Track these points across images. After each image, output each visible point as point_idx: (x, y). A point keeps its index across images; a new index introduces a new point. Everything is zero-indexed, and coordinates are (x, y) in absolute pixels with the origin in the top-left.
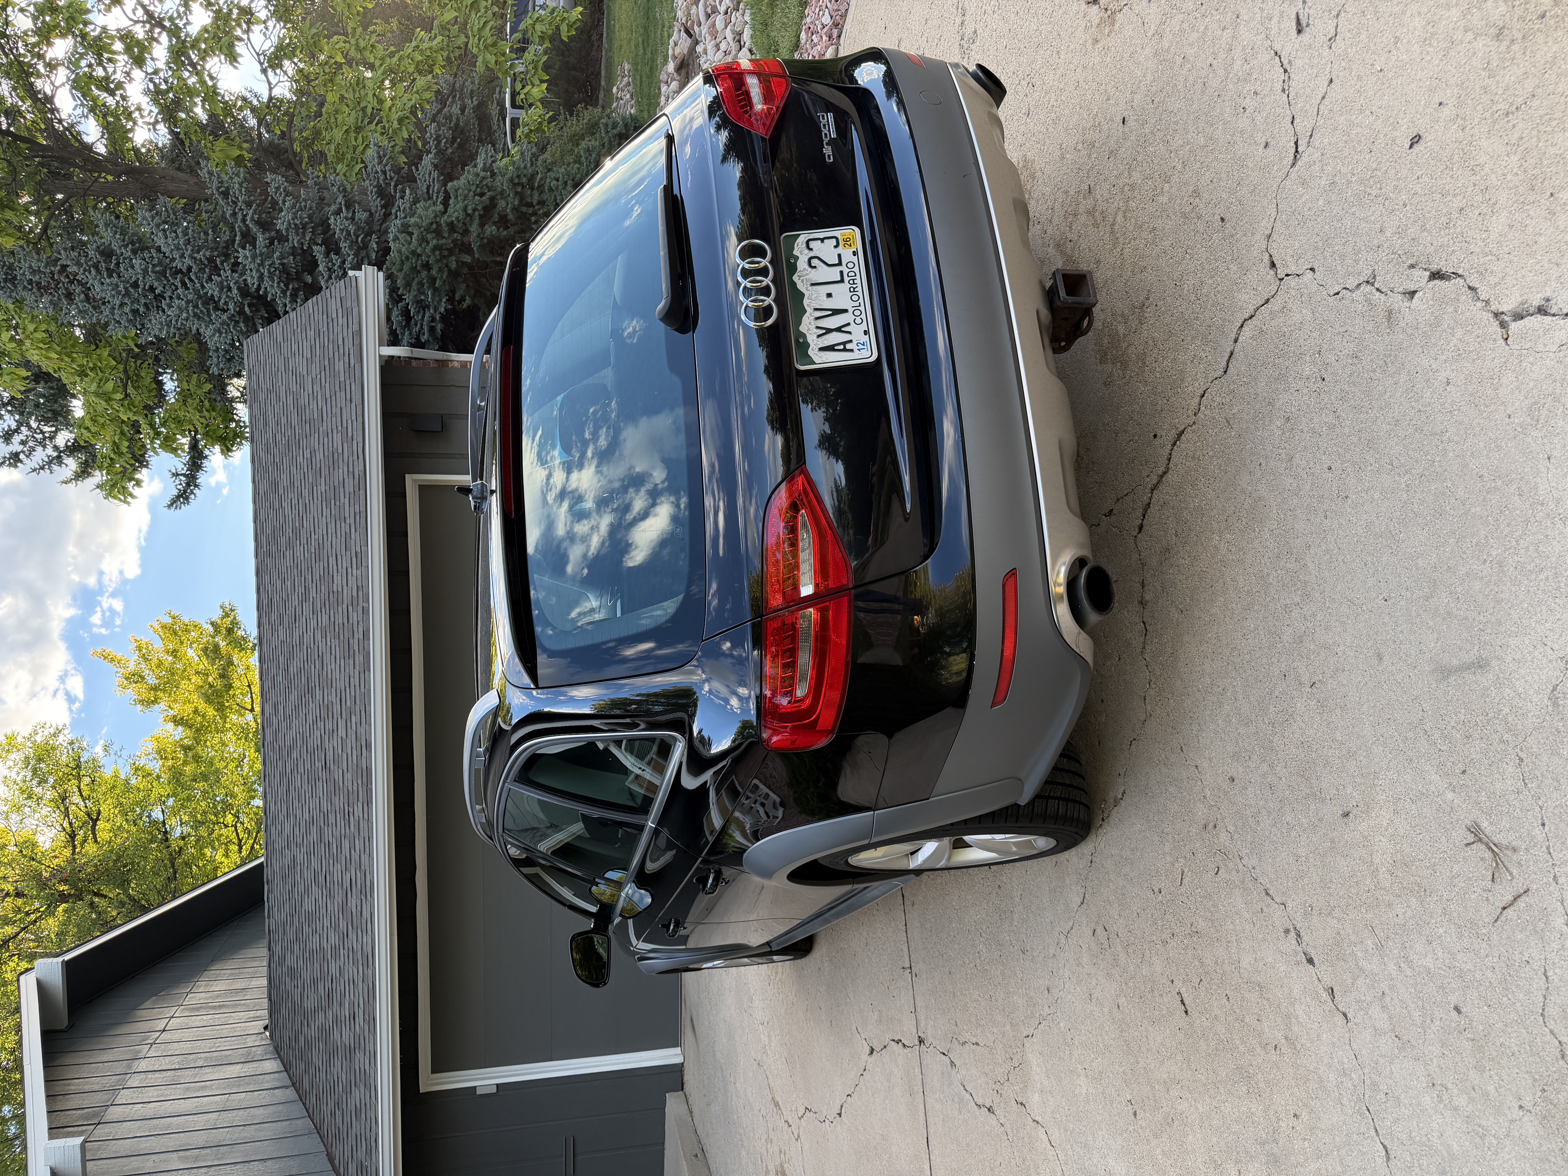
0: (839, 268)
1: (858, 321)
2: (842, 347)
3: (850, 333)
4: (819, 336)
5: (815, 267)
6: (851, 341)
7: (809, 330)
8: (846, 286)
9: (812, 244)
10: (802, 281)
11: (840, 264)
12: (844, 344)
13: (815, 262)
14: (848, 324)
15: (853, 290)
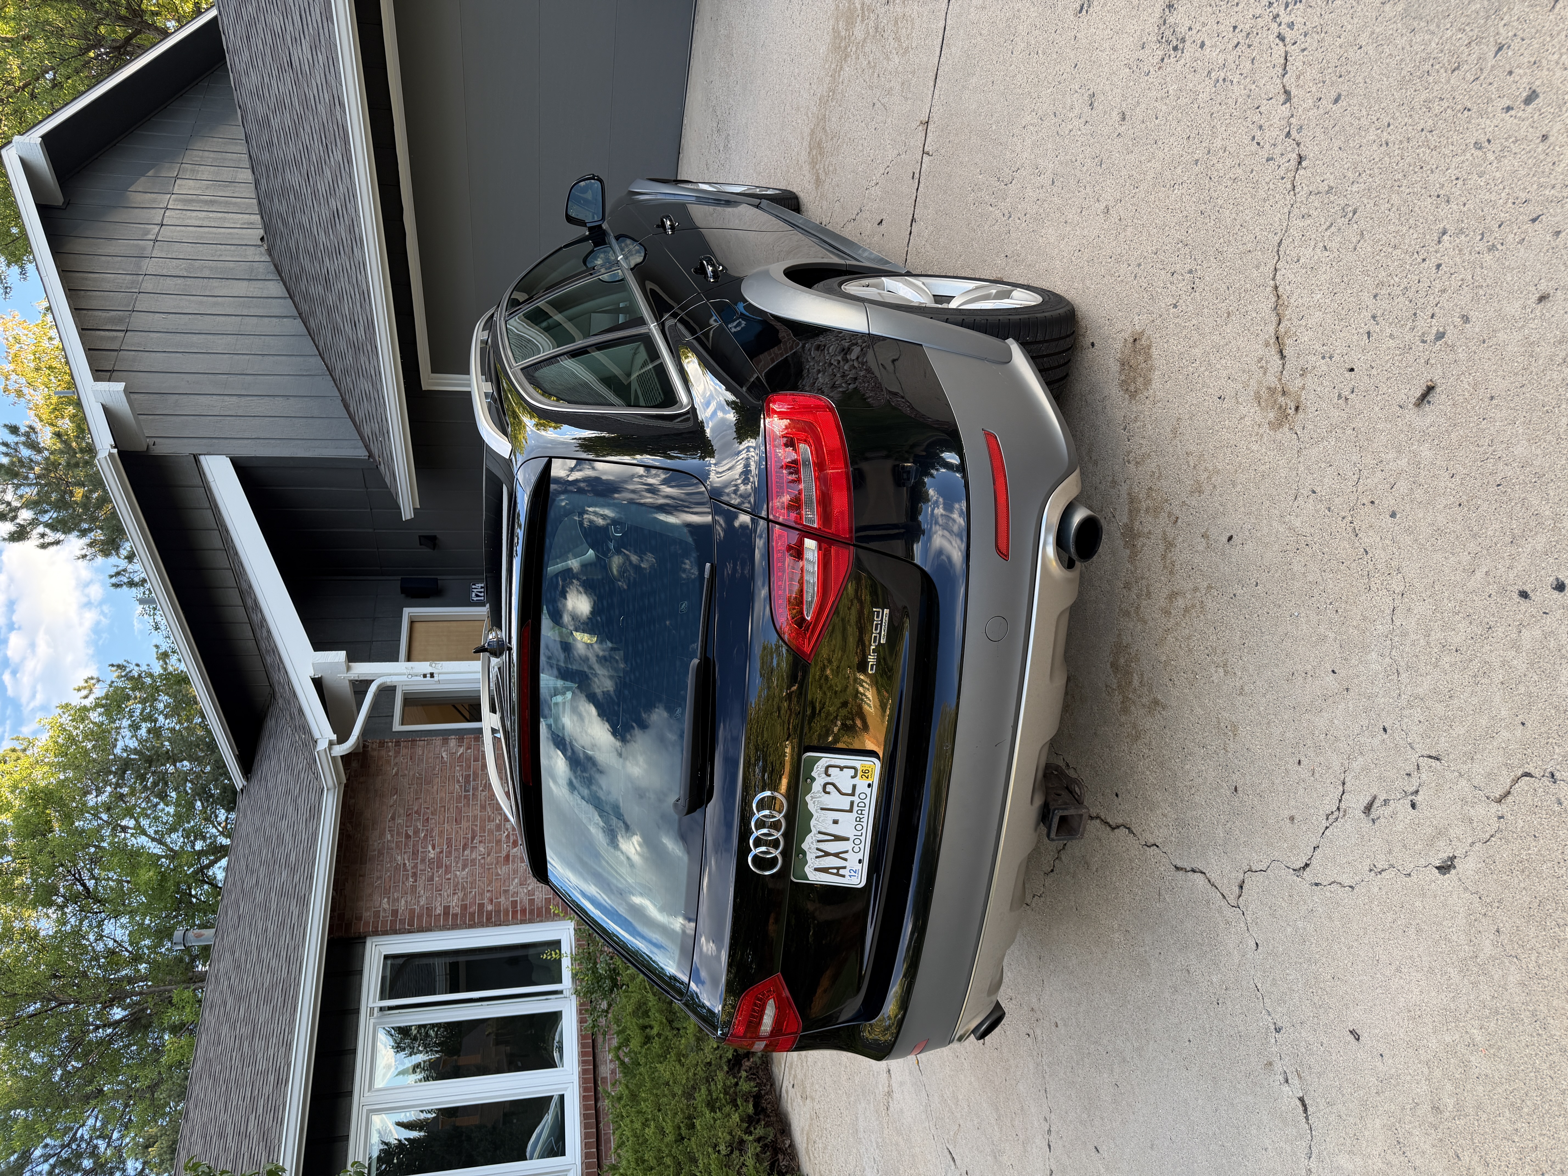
0: (852, 798)
1: (856, 849)
2: (835, 871)
3: (846, 860)
4: (817, 857)
5: (829, 793)
6: (844, 868)
7: (810, 848)
8: (854, 815)
9: (831, 771)
10: (814, 803)
11: (853, 794)
12: (838, 868)
13: (830, 788)
14: (846, 852)
15: (859, 820)
